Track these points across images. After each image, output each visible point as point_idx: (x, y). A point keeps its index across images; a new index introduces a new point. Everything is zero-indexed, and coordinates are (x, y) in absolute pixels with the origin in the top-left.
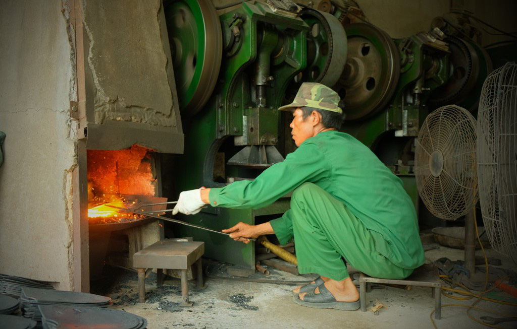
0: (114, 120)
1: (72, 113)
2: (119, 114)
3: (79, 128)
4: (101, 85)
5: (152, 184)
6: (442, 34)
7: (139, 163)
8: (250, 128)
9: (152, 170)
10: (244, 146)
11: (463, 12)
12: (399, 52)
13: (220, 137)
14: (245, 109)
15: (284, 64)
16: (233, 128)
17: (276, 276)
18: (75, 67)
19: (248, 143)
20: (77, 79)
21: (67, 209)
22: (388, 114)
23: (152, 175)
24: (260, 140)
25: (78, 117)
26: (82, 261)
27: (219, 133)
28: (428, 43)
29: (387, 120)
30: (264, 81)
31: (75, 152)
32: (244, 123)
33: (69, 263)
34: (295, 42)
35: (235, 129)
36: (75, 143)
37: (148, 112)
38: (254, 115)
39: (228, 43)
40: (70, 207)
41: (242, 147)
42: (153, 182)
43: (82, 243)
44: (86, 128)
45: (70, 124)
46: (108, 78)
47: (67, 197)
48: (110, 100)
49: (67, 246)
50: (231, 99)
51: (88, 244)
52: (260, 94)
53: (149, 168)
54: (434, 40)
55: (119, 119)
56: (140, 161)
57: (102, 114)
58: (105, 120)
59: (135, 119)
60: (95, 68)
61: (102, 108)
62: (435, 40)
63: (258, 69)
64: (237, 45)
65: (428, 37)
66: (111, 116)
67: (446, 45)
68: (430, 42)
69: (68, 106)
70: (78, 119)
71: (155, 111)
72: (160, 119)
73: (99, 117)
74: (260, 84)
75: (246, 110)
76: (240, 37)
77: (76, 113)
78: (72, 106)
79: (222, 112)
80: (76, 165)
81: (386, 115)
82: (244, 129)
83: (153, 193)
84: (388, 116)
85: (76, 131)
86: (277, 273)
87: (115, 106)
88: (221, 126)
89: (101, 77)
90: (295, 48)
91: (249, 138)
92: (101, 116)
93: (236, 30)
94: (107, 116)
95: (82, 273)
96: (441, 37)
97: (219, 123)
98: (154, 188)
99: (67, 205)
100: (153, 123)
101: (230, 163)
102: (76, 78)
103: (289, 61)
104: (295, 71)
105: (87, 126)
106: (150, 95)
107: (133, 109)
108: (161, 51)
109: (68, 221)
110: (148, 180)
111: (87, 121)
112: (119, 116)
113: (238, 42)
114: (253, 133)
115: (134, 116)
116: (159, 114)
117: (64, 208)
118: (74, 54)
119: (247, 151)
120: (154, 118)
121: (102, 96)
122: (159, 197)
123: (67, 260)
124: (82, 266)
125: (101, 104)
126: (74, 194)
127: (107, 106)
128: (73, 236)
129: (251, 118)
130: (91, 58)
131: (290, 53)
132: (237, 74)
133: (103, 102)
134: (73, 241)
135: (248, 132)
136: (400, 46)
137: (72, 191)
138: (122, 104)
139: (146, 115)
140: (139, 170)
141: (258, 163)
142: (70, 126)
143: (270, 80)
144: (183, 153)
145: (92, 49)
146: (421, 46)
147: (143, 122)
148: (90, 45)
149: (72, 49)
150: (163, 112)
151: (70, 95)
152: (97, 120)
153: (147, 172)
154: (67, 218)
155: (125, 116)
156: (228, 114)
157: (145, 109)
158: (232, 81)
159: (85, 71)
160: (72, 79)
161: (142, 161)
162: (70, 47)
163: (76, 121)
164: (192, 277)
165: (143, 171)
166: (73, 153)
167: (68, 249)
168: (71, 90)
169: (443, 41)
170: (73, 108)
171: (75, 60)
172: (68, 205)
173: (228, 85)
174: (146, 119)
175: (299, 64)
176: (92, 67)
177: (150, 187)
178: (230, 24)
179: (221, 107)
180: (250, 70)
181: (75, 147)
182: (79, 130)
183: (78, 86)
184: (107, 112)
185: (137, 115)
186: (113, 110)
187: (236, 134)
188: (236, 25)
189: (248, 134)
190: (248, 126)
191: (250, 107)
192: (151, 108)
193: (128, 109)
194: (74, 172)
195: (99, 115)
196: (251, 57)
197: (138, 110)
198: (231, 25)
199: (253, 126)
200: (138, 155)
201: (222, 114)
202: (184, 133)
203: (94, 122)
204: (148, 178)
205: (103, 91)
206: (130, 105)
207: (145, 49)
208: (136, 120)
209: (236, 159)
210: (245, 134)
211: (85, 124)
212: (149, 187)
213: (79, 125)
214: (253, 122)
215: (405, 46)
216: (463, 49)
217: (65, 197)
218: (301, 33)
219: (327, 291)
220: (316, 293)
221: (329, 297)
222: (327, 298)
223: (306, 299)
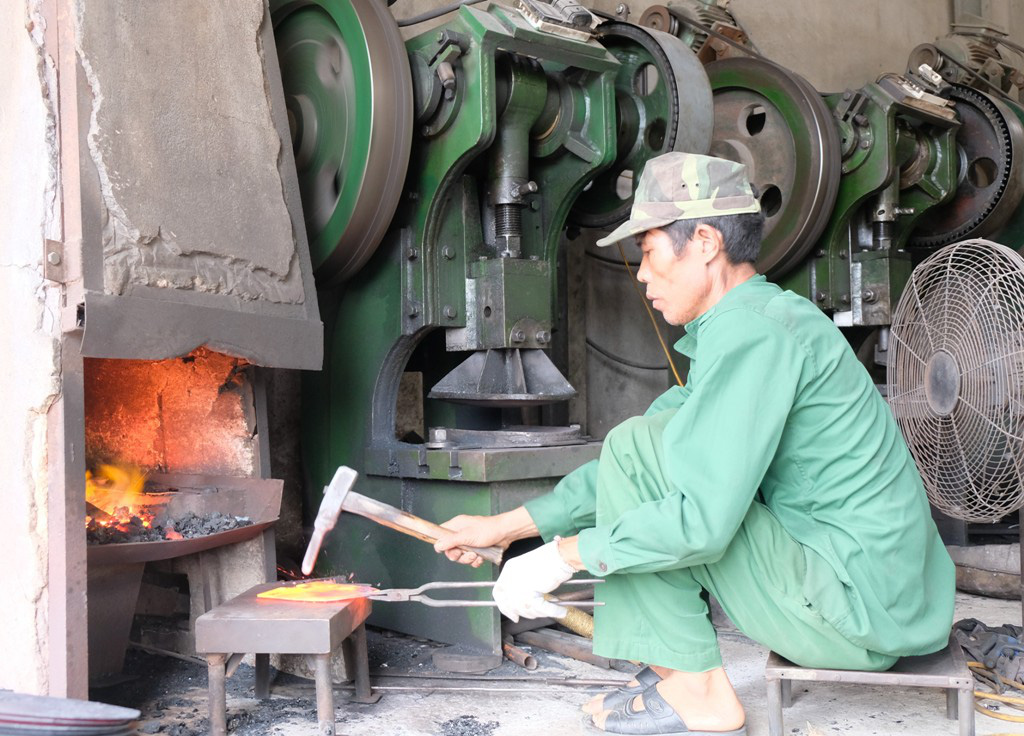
0: (152, 285)
1: (48, 268)
2: (163, 272)
3: (65, 304)
4: (118, 200)
5: (246, 446)
6: (937, 79)
7: (213, 394)
8: (484, 307)
9: (246, 411)
10: (470, 353)
11: (983, 31)
12: (837, 124)
13: (410, 331)
14: (469, 263)
15: (562, 152)
16: (442, 308)
17: (554, 670)
18: (57, 158)
19: (478, 345)
20: (62, 188)
21: (33, 505)
22: (814, 272)
23: (245, 424)
24: (506, 337)
25: (63, 277)
26: (69, 634)
27: (408, 321)
28: (906, 101)
29: (814, 287)
30: (515, 194)
31: (55, 365)
32: (470, 296)
33: (38, 643)
34: (588, 100)
35: (447, 311)
36: (55, 341)
37: (236, 267)
38: (492, 276)
39: (427, 103)
40: (40, 499)
41: (463, 355)
42: (248, 441)
43: (70, 591)
44: (83, 304)
45: (42, 295)
46: (138, 184)
47: (34, 476)
48: (142, 238)
49: (33, 596)
50: (436, 237)
51: (84, 593)
52: (507, 226)
53: (238, 408)
54: (918, 94)
55: (162, 283)
56: (216, 390)
57: (121, 271)
58: (129, 287)
59: (203, 283)
60: (105, 159)
61: (122, 256)
62: (922, 92)
63: (501, 165)
64: (449, 108)
65: (906, 87)
66: (144, 275)
67: (947, 106)
68: (911, 98)
69: (38, 253)
70: (64, 284)
71: (251, 265)
72: (266, 285)
73: (115, 279)
74: (505, 200)
75: (474, 265)
76: (454, 87)
77: (58, 269)
78: (49, 252)
79: (413, 269)
80: (56, 395)
81: (811, 275)
82: (470, 310)
83: (249, 469)
84: (814, 277)
85: (57, 313)
86: (558, 664)
87: (154, 253)
88: (414, 303)
89: (119, 182)
90: (588, 114)
91: (482, 332)
92: (120, 277)
93: (446, 72)
94: (134, 276)
95: (70, 665)
96: (935, 86)
97: (409, 296)
98: (250, 455)
99: (33, 494)
100: (247, 296)
101: (435, 394)
102: (58, 186)
103: (573, 146)
104: (589, 169)
105: (83, 300)
106: (238, 227)
107: (198, 261)
108: (265, 121)
109: (37, 535)
110: (236, 436)
111: (85, 287)
112: (164, 277)
113: (451, 99)
114: (491, 319)
115: (201, 276)
116: (262, 274)
117: (27, 502)
118: (55, 126)
119: (476, 364)
120: (250, 282)
121: (121, 228)
122: (264, 477)
123: (34, 632)
124: (70, 648)
125: (119, 247)
126: (50, 466)
127: (135, 251)
128: (48, 574)
129: (485, 284)
130: (94, 136)
131: (577, 127)
132: (450, 178)
133: (124, 241)
134: (47, 585)
135: (478, 318)
136: (838, 109)
137: (47, 460)
138: (171, 247)
139: (229, 275)
140: (213, 412)
141: (505, 392)
142: (42, 301)
143: (530, 193)
144: (321, 369)
145: (99, 114)
146: (888, 108)
147: (224, 291)
148: (94, 105)
149: (51, 115)
150: (271, 269)
151: (43, 225)
152: (110, 286)
153: (232, 418)
154: (33, 528)
155: (177, 276)
156: (429, 275)
157: (227, 261)
158: (437, 194)
159: (81, 166)
160: (50, 186)
161: (222, 390)
162: (46, 111)
163: (57, 289)
164: (345, 677)
165: (224, 415)
166: (52, 368)
167: (33, 606)
168: (46, 214)
169: (941, 95)
170: (50, 256)
171: (57, 142)
172: (36, 495)
173: (428, 204)
174: (231, 285)
175: (599, 153)
176: (98, 157)
177: (242, 453)
178: (430, 59)
179: (413, 259)
180: (480, 167)
181: (56, 352)
182: (64, 310)
183: (62, 204)
184: (133, 267)
185: (208, 275)
186: (150, 262)
187: (450, 324)
188: (445, 61)
189: (479, 323)
190: (478, 303)
191: (482, 258)
192: (241, 257)
193: (185, 260)
194: (52, 412)
195: (115, 274)
196: (482, 134)
197: (211, 262)
198: (435, 59)
199: (490, 303)
200: (213, 375)
201: (413, 275)
202: (322, 320)
203: (102, 290)
204: (235, 431)
205: (124, 216)
206: (192, 249)
207: (226, 118)
208: (205, 287)
209: (450, 385)
210: (471, 324)
211: (78, 294)
212: (239, 455)
213: (65, 297)
214: (490, 293)
215: (851, 109)
216: (988, 115)
217: (30, 476)
218: (603, 77)
219: (663, 703)
220: (636, 710)
221: (671, 720)
222: (664, 722)
223: (611, 725)
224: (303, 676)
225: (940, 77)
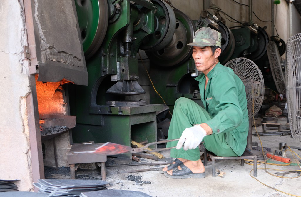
0: (52, 61)
1: (26, 54)
2: (54, 57)
3: (30, 65)
4: (45, 36)
5: (63, 107)
6: (217, 19)
7: (53, 92)
8: (122, 69)
9: (63, 96)
10: (118, 81)
11: (217, 8)
12: (196, 28)
13: (103, 75)
14: (117, 58)
15: (141, 30)
16: (112, 70)
17: (145, 162)
18: (25, 20)
19: (120, 79)
20: (27, 30)
21: (23, 125)
22: (188, 63)
23: (63, 101)
24: (128, 77)
25: (30, 57)
26: (39, 162)
27: (103, 73)
28: (211, 24)
29: (188, 67)
30: (130, 40)
31: (29, 83)
32: (118, 66)
33: (28, 165)
34: (147, 17)
35: (113, 70)
36: (29, 76)
37: (70, 56)
38: (125, 61)
39: (112, 14)
40: (26, 123)
41: (116, 82)
42: (64, 105)
43: (38, 150)
44: (38, 66)
45: (22, 62)
46: (48, 31)
47: (23, 117)
48: (50, 47)
49: (26, 152)
50: (110, 51)
51: (42, 150)
52: (127, 48)
53: (61, 96)
54: (213, 22)
55: (54, 60)
56: (54, 91)
57: (45, 56)
58: (47, 61)
59: (63, 61)
60: (40, 22)
61: (45, 52)
62: (214, 22)
63: (127, 32)
64: (117, 16)
65: (210, 20)
66: (51, 57)
67: (218, 26)
68: (212, 23)
69: (21, 49)
70: (30, 59)
71: (73, 56)
72: (76, 62)
73: (44, 58)
74: (127, 42)
75: (119, 58)
76: (119, 10)
77: (28, 55)
78: (26, 49)
79: (104, 59)
80: (29, 93)
81: (187, 64)
82: (118, 70)
83: (65, 113)
84: (188, 64)
85: (28, 68)
86: (145, 160)
87: (52, 51)
88: (104, 68)
89: (44, 29)
90: (147, 20)
91: (121, 76)
92: (45, 58)
93: (118, 6)
94: (48, 58)
95: (40, 171)
96: (216, 20)
97: (103, 66)
98: (65, 109)
99: (23, 122)
100: (72, 64)
101: (108, 92)
102: (26, 30)
103: (144, 28)
104: (147, 35)
105: (38, 64)
106: (70, 45)
107: (62, 54)
108: (73, 15)
109: (25, 134)
110: (60, 104)
111: (38, 60)
112: (55, 58)
113: (118, 13)
114: (124, 72)
115: (63, 59)
116: (75, 58)
117: (21, 125)
118: (23, 11)
119: (120, 85)
120: (73, 61)
121: (44, 44)
122: (68, 115)
123: (27, 163)
124: (40, 166)
125: (44, 49)
126: (29, 114)
127: (48, 50)
128: (30, 145)
129: (122, 63)
130: (37, 15)
131: (144, 24)
133: (45, 47)
134: (30, 148)
135: (120, 72)
136: (196, 24)
137: (27, 112)
138: (55, 50)
139: (68, 58)
140: (53, 97)
141: (127, 92)
142: (22, 64)
143: (135, 40)
144: (87, 85)
145: (38, 8)
146: (207, 25)
147: (67, 63)
148: (35, 5)
149: (22, 8)
150: (78, 57)
151: (21, 41)
152: (43, 61)
153: (59, 99)
154: (24, 132)
155: (57, 58)
156: (109, 61)
157: (68, 54)
158: (112, 38)
159: (34, 24)
160: (23, 29)
161: (56, 91)
162: (20, 6)
163: (27, 61)
164: (95, 168)
165: (57, 98)
166: (28, 84)
167: (26, 155)
168: (22, 38)
169: (217, 23)
170: (26, 50)
171: (24, 16)
172: (24, 122)
173: (109, 42)
174: (69, 61)
175: (150, 31)
176: (38, 22)
177: (62, 109)
178: (113, 2)
179: (104, 56)
180: (122, 32)
181: (29, 80)
182: (30, 67)
183: (27, 35)
184: (48, 55)
185: (64, 58)
186: (51, 54)
187: (113, 73)
188: (118, 3)
189: (120, 73)
190: (120, 68)
191: (121, 56)
192: (71, 54)
193: (59, 54)
194: (28, 98)
195: (44, 57)
196: (127, 23)
197: (64, 54)
198: (114, 2)
199: (124, 68)
200: (53, 87)
202: (88, 71)
203: (41, 62)
204: (60, 103)
205: (46, 40)
206: (61, 51)
207: (65, 13)
208: (63, 62)
209: (112, 90)
210: (118, 74)
211: (35, 62)
212: (61, 109)
213: (30, 63)
214: (124, 66)
215: (199, 24)
216: (225, 28)
217: (21, 117)
218: (152, 11)
219: (186, 168)
220: (180, 170)
221: (188, 172)
222: (187, 172)
223: (174, 174)
224: (82, 168)
225: (218, 19)
